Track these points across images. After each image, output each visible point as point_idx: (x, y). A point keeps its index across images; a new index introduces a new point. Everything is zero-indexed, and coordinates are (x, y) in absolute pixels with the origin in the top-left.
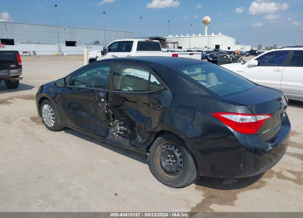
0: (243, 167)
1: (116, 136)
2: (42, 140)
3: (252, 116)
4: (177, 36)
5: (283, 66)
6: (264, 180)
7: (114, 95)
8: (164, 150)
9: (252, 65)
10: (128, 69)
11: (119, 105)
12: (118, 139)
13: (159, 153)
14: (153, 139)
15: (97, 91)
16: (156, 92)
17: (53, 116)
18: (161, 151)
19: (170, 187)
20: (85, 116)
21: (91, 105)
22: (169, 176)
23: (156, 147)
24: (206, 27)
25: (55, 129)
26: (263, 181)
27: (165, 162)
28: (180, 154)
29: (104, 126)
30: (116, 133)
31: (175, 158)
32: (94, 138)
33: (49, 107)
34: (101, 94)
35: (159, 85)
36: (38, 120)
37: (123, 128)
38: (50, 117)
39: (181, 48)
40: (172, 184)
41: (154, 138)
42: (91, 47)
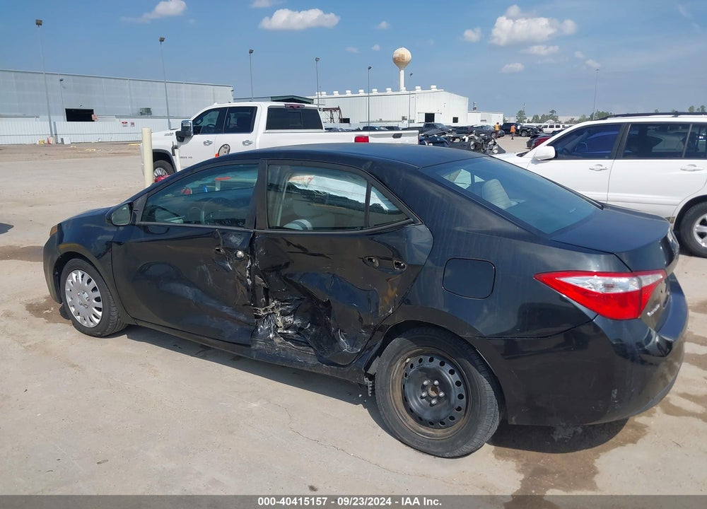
0: (618, 398)
1: (277, 341)
2: (75, 364)
3: (631, 278)
4: (336, 94)
5: (610, 158)
6: (640, 422)
7: (272, 239)
8: (413, 370)
9: (542, 157)
10: (301, 177)
11: (283, 264)
12: (284, 349)
13: (398, 376)
14: (379, 344)
15: (223, 233)
16: (388, 230)
17: (98, 299)
18: (404, 371)
19: (437, 458)
20: (191, 296)
21: (204, 267)
22: (430, 430)
23: (391, 362)
24: (402, 72)
25: (103, 331)
26: (636, 422)
27: (416, 399)
28: (456, 377)
29: (242, 318)
30: (275, 333)
31: (444, 386)
32: (210, 348)
33: (87, 276)
34: (234, 240)
35: (390, 213)
36: (47, 311)
37: (292, 320)
38: (88, 303)
39: (347, 121)
40: (440, 450)
41: (381, 341)
42: (133, 124)
